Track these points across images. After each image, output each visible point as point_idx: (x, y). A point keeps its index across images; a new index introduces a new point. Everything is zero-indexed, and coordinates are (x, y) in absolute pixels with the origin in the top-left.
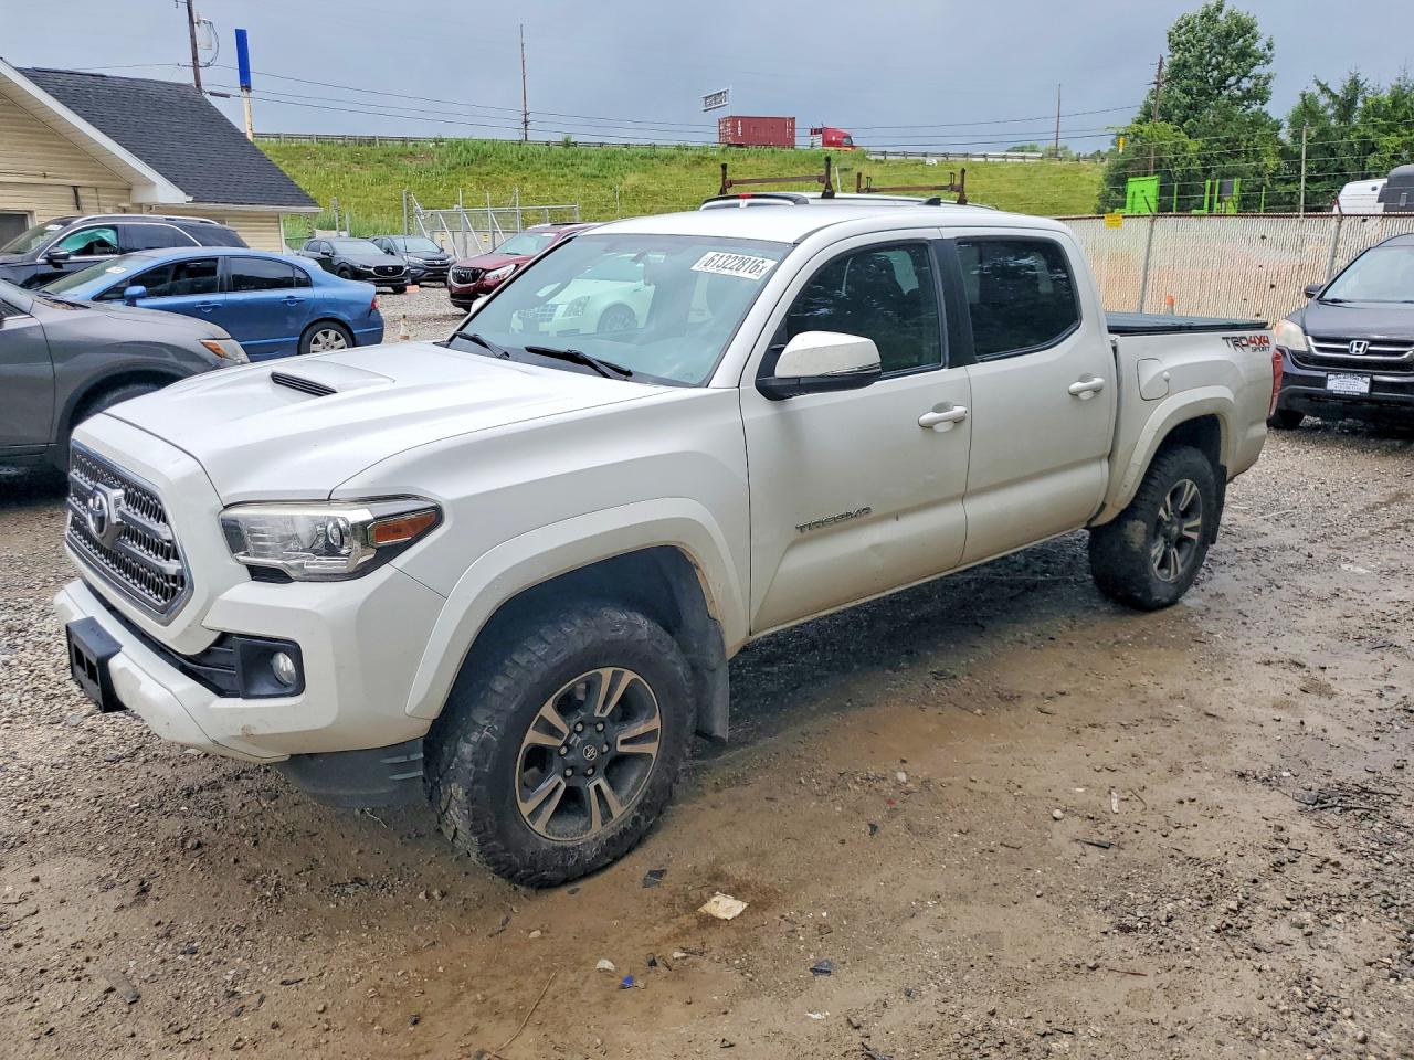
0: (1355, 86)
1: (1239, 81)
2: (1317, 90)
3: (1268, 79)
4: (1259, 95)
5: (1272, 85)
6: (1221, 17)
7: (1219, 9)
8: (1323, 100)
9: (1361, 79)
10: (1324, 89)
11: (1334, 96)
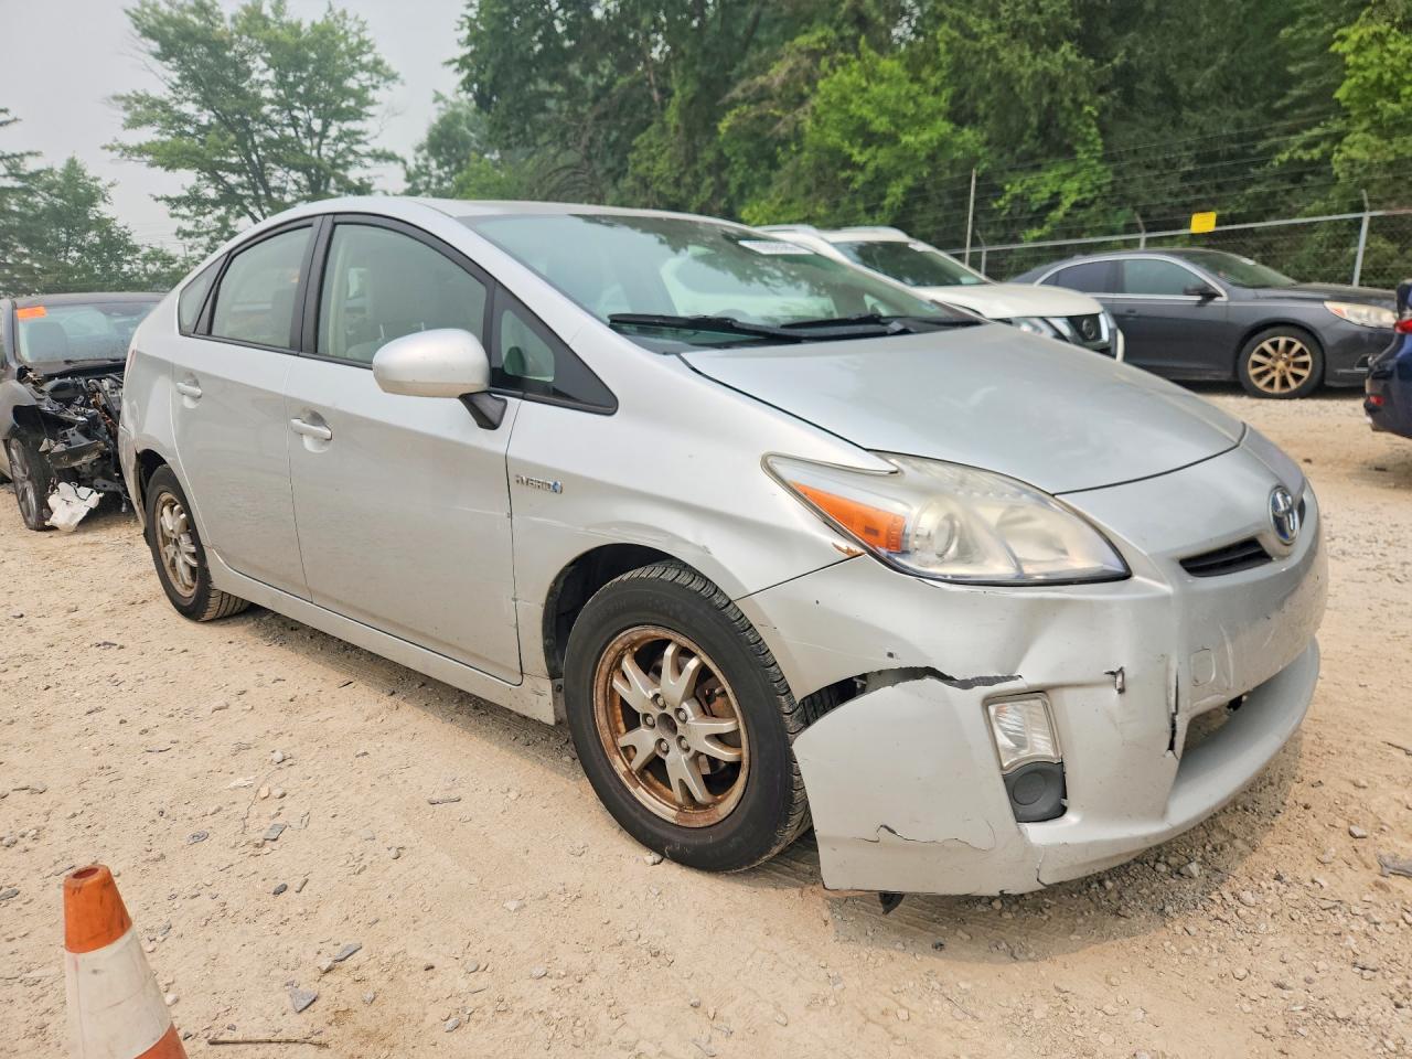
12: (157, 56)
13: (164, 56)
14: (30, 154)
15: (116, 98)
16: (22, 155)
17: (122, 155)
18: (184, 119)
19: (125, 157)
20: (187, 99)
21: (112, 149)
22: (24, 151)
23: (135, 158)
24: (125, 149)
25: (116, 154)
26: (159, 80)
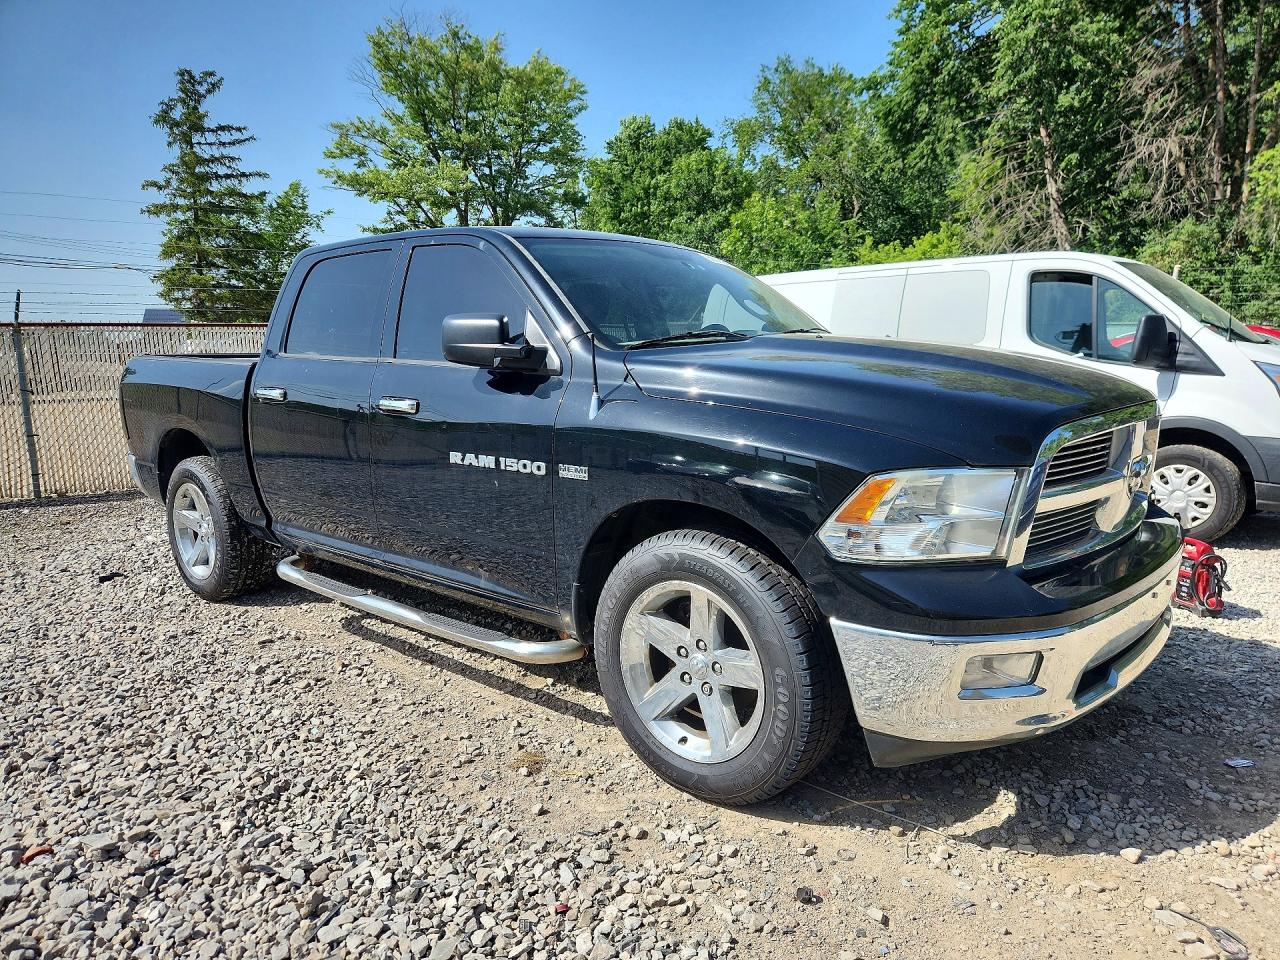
13: (390, 87)
14: (258, 174)
15: (337, 127)
16: (250, 175)
17: (335, 183)
19: (337, 185)
21: (328, 174)
22: (254, 171)
23: (345, 187)
24: (339, 177)
25: (329, 182)
26: (383, 108)
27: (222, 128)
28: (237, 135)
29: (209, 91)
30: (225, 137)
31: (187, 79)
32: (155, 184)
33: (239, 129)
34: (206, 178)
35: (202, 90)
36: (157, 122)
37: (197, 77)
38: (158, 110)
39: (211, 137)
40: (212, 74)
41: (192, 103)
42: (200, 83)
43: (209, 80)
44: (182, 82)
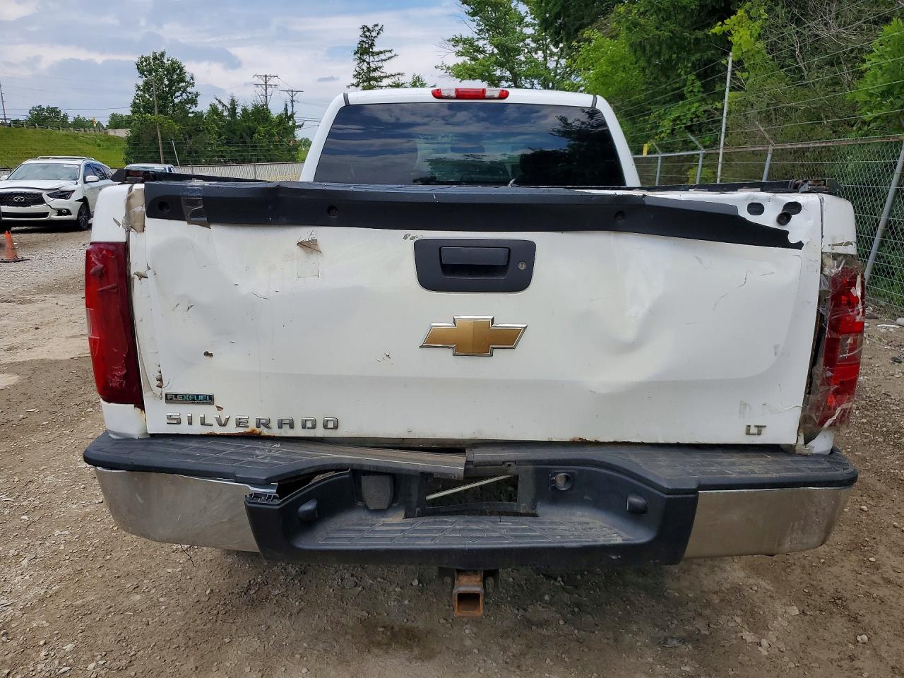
0: (233, 102)
1: (181, 95)
2: (217, 102)
3: (197, 95)
4: (193, 102)
5: (198, 98)
6: (165, 61)
7: (162, 55)
8: (220, 108)
9: (235, 98)
10: (220, 102)
11: (226, 106)
12: (469, 14)
13: (473, 14)
14: (399, 74)
15: (449, 41)
16: (395, 75)
17: (446, 73)
18: (478, 50)
20: (482, 38)
21: (441, 69)
22: (396, 72)
23: (451, 73)
24: (448, 68)
25: (443, 72)
26: (469, 28)
27: (381, 52)
28: (388, 55)
29: (378, 34)
30: (383, 56)
31: (366, 29)
32: (353, 85)
33: (390, 51)
34: (375, 79)
35: (374, 34)
36: (355, 54)
37: (371, 29)
38: (355, 46)
39: (377, 58)
40: (377, 25)
41: (370, 42)
42: (373, 31)
43: (377, 28)
44: (365, 32)
